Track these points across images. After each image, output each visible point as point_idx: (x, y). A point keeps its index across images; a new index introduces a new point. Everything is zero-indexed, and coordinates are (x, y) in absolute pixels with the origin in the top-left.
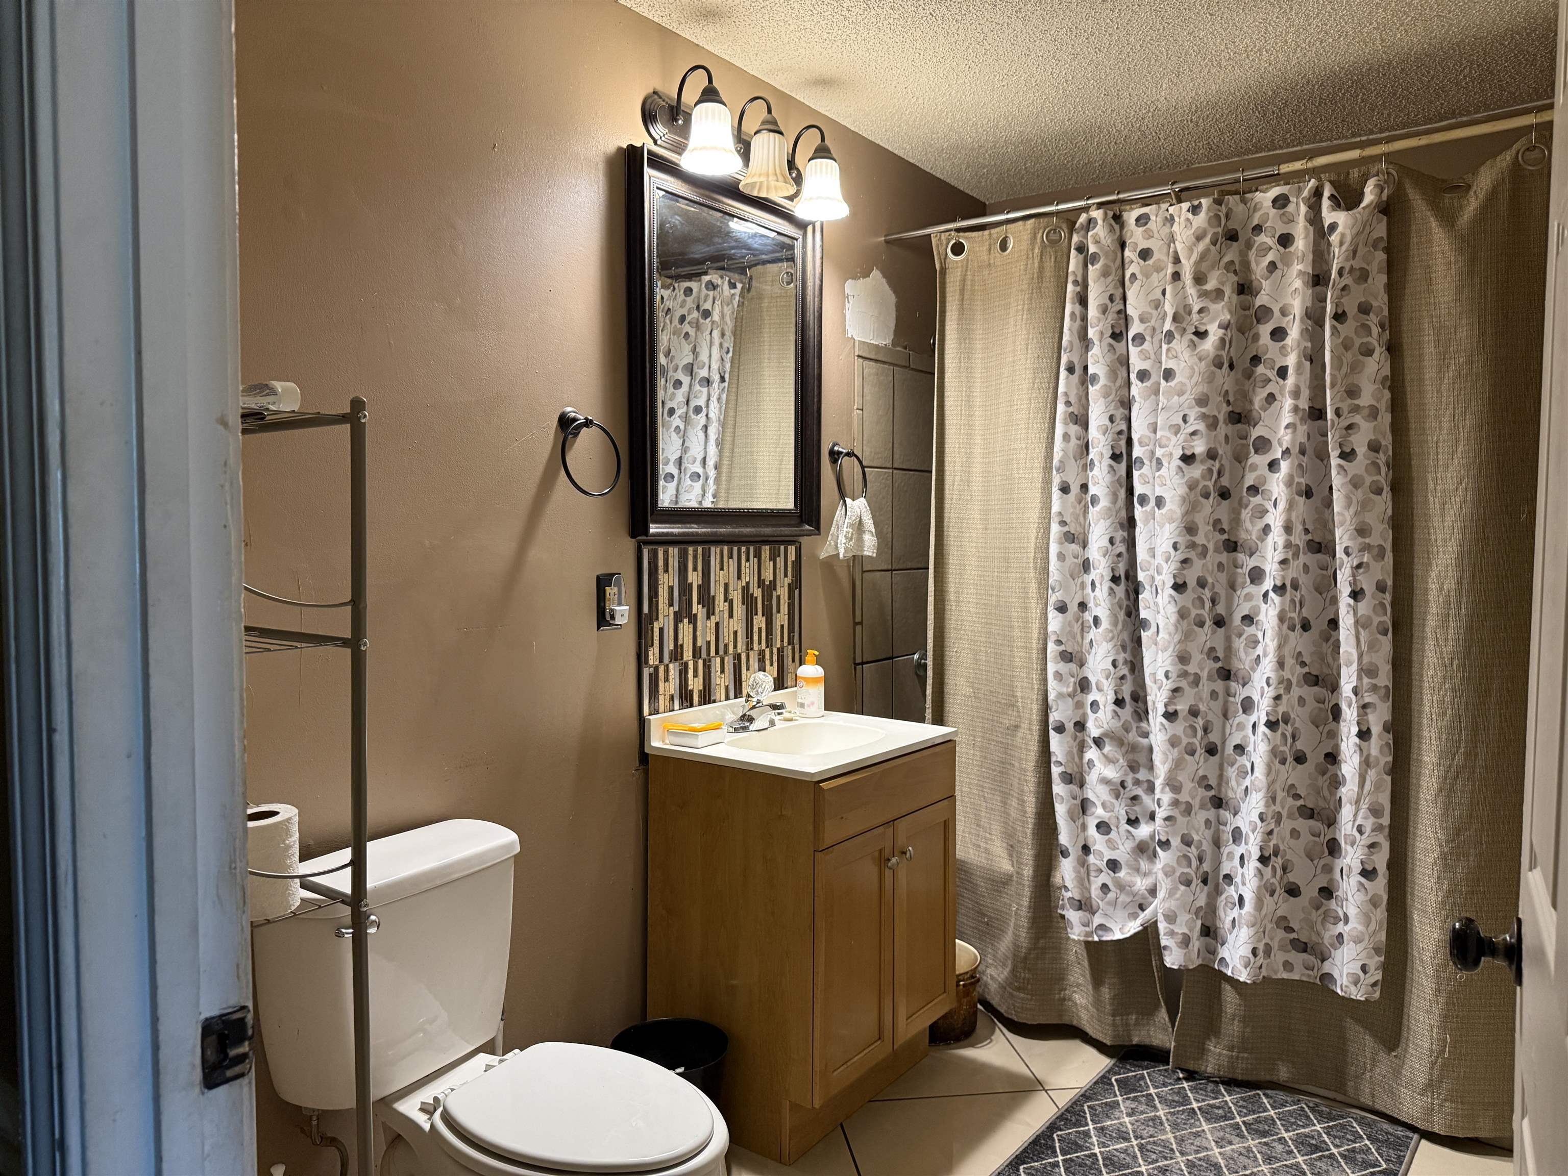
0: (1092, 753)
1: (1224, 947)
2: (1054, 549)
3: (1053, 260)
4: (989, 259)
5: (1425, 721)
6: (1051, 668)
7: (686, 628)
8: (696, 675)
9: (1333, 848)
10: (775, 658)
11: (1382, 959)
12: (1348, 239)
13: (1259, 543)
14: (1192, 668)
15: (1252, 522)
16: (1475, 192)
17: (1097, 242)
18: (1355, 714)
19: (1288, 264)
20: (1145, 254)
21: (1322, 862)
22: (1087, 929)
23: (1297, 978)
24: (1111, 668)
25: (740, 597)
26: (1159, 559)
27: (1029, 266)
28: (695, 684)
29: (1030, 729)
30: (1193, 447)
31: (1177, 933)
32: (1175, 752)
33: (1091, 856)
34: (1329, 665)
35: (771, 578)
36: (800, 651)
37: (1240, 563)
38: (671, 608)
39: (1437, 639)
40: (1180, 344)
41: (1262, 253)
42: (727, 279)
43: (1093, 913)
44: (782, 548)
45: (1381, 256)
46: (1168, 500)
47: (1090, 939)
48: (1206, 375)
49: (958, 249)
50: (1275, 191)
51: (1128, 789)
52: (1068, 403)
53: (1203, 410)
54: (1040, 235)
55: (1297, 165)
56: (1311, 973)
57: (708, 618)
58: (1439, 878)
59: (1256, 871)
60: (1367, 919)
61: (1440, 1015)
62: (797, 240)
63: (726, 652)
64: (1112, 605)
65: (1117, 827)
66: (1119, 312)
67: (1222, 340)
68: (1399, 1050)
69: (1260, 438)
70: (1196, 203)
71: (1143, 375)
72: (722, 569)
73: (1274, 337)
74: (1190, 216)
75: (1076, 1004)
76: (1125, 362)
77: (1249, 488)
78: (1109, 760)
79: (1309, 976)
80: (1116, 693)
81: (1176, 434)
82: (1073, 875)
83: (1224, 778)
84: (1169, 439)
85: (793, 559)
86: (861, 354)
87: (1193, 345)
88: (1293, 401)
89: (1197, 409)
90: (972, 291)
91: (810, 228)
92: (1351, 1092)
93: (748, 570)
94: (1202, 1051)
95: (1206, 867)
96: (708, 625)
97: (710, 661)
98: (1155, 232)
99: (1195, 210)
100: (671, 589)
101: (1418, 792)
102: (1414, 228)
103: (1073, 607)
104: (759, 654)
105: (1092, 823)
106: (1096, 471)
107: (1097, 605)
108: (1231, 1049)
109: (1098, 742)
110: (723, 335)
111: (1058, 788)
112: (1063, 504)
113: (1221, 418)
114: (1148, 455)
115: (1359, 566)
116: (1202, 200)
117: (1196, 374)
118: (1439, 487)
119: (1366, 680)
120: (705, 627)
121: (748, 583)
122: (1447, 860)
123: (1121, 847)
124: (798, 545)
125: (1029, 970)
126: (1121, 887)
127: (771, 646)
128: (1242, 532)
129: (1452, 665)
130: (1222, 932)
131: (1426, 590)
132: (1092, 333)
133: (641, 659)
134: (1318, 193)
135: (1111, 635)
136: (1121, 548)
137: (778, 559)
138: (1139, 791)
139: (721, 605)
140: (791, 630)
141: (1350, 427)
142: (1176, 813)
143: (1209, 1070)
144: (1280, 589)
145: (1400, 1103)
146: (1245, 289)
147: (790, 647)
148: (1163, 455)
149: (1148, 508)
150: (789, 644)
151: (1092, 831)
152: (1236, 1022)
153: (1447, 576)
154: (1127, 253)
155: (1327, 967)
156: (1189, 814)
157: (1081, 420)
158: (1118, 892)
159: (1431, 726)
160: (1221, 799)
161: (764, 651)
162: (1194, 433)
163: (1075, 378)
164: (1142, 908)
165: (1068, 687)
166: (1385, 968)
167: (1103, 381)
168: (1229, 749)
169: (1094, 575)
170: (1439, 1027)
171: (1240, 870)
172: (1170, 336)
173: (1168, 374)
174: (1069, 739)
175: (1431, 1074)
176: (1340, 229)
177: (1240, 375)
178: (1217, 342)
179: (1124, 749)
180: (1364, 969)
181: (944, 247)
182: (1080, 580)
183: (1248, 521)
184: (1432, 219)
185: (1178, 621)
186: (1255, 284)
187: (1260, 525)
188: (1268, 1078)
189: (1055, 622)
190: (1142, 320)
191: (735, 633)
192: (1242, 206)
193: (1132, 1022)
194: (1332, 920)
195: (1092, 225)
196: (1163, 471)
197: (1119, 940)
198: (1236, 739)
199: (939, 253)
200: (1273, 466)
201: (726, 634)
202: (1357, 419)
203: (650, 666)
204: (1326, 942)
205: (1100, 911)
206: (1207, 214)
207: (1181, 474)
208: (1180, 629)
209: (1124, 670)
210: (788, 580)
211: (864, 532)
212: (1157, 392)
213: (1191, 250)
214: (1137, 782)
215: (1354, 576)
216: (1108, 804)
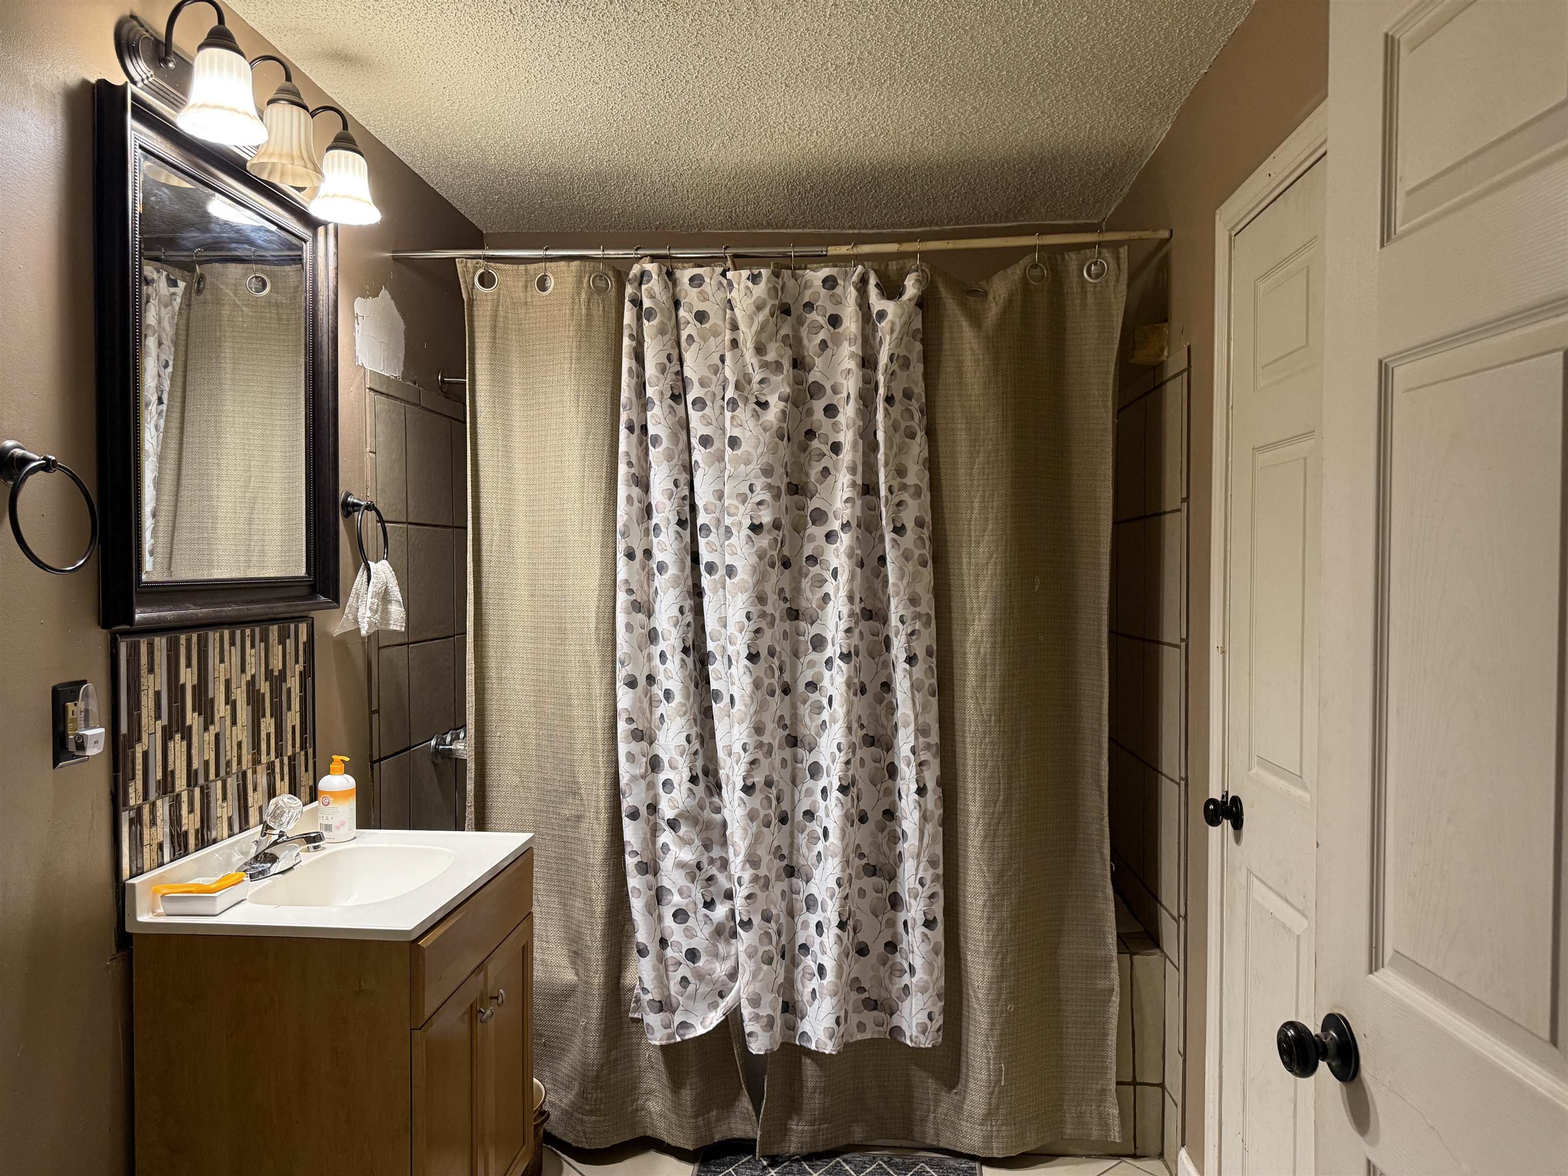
0: (666, 837)
1: (804, 1020)
2: (621, 619)
3: (601, 309)
4: (526, 297)
5: (970, 774)
6: (623, 748)
7: (178, 746)
8: (191, 811)
9: (895, 902)
10: (286, 769)
11: (943, 1003)
12: (898, 328)
13: (819, 611)
14: (766, 739)
15: (812, 591)
16: (994, 298)
17: (652, 297)
18: (914, 772)
19: (838, 344)
20: (701, 317)
21: (886, 917)
22: (669, 1031)
23: (870, 1037)
24: (685, 743)
25: (245, 695)
26: (732, 629)
27: (576, 312)
28: (190, 822)
29: (597, 819)
30: (760, 516)
31: (762, 1016)
32: (754, 826)
33: (669, 949)
34: (883, 726)
35: (280, 667)
36: (314, 757)
37: (802, 631)
38: (159, 722)
39: (977, 699)
40: (744, 413)
41: (814, 331)
42: (165, 273)
43: (674, 1012)
44: (292, 626)
45: (918, 346)
46: (739, 570)
47: (672, 1041)
48: (770, 447)
49: (486, 280)
50: (825, 272)
51: (703, 871)
52: (630, 464)
53: (769, 480)
54: (586, 279)
55: (843, 250)
56: (881, 1029)
57: (206, 729)
58: (989, 919)
59: (837, 939)
60: (930, 966)
61: (995, 1047)
62: (305, 242)
63: (228, 774)
64: (684, 678)
65: (695, 913)
66: (677, 373)
67: (784, 412)
68: (960, 1086)
69: (817, 509)
70: (756, 272)
71: (706, 441)
72: (222, 661)
73: (827, 414)
74: (750, 284)
75: (650, 1113)
76: (686, 425)
77: (808, 558)
78: (685, 842)
79: (879, 1032)
80: (691, 769)
81: (744, 502)
82: (652, 974)
83: (795, 847)
84: (737, 508)
85: (305, 639)
86: (373, 387)
87: (756, 415)
88: (851, 477)
89: (763, 479)
90: (506, 329)
91: (321, 230)
92: (917, 1136)
93: (253, 659)
94: (785, 1132)
95: (783, 940)
96: (206, 738)
97: (208, 788)
98: (711, 295)
99: (755, 279)
100: (158, 694)
101: (966, 840)
102: (946, 324)
103: (642, 681)
104: (268, 768)
105: (668, 912)
106: (663, 537)
107: (668, 678)
108: (812, 1123)
109: (673, 824)
110: (160, 344)
111: (634, 881)
112: (630, 571)
113: (783, 488)
114: (714, 522)
115: (912, 633)
116: (762, 270)
117: (762, 444)
118: (973, 561)
119: (921, 739)
120: (202, 742)
121: (253, 677)
122: (994, 903)
123: (699, 934)
124: (310, 622)
125: (602, 1088)
126: (700, 977)
127: (281, 755)
128: (803, 600)
129: (990, 721)
130: (801, 1004)
131: (965, 653)
132: (650, 392)
133: (117, 800)
134: (864, 280)
135: (684, 709)
136: (689, 617)
137: (288, 641)
138: (714, 871)
139: (221, 709)
140: (303, 731)
141: (900, 504)
142: (756, 890)
143: (793, 1150)
144: (845, 657)
145: (963, 1137)
146: (799, 363)
147: (303, 753)
148: (732, 524)
149: (716, 577)
150: (301, 749)
151: (669, 921)
152: (817, 1095)
153: (982, 641)
154: (682, 313)
155: (896, 1020)
156: (768, 888)
157: (642, 482)
158: (698, 982)
159: (975, 777)
160: (793, 868)
161: (273, 762)
162: (760, 503)
163: (634, 437)
164: (722, 995)
165: (640, 768)
166: (946, 1011)
167: (665, 443)
168: (799, 816)
169: (662, 646)
170: (995, 1058)
171: (817, 939)
172: (733, 404)
173: (734, 442)
174: (644, 825)
175: (990, 1104)
176: (890, 317)
177: (796, 448)
178: (779, 414)
179: (698, 828)
180: (930, 1017)
181: (471, 275)
182: (647, 653)
183: (808, 589)
184: (963, 318)
185: (753, 693)
186: (807, 359)
187: (820, 594)
188: (845, 1142)
189: (625, 698)
190: (702, 384)
191: (239, 744)
192: (793, 281)
193: (714, 1119)
194: (898, 973)
195: (645, 278)
196: (733, 540)
197: (701, 1036)
198: (804, 806)
199: (465, 282)
200: (830, 537)
201: (228, 748)
202: (906, 497)
203: (131, 809)
204: (894, 996)
205: (681, 1008)
206: (767, 285)
207: (751, 543)
208: (755, 700)
209: (696, 745)
210: (299, 668)
211: (390, 602)
212: (721, 458)
213: (751, 319)
214: (712, 861)
215: (908, 642)
216: (685, 889)
